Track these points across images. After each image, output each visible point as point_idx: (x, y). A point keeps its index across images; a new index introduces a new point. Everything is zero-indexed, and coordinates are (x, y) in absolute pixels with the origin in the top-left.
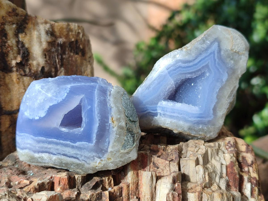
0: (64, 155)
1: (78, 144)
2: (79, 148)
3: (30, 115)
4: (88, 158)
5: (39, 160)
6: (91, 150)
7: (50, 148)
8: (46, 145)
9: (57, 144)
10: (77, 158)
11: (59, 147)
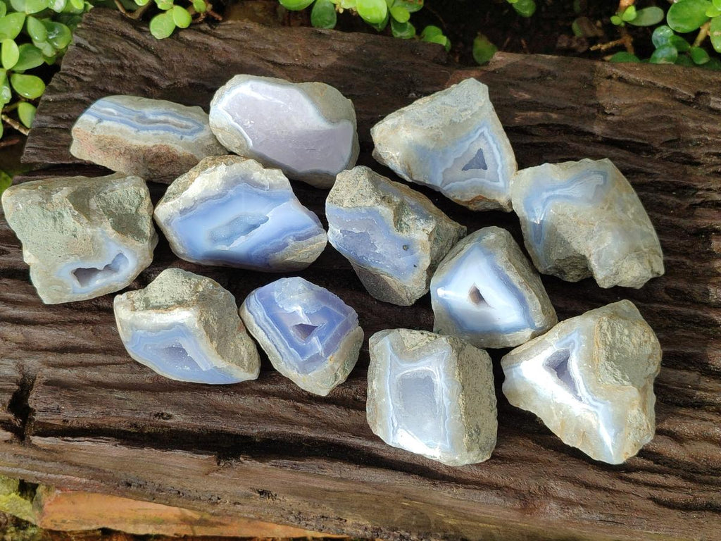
0: (275, 346)
1: (292, 349)
2: (290, 353)
3: (278, 298)
4: (290, 364)
5: (254, 330)
6: (297, 362)
7: (270, 333)
8: (269, 328)
9: (278, 334)
10: (282, 357)
11: (277, 338)
